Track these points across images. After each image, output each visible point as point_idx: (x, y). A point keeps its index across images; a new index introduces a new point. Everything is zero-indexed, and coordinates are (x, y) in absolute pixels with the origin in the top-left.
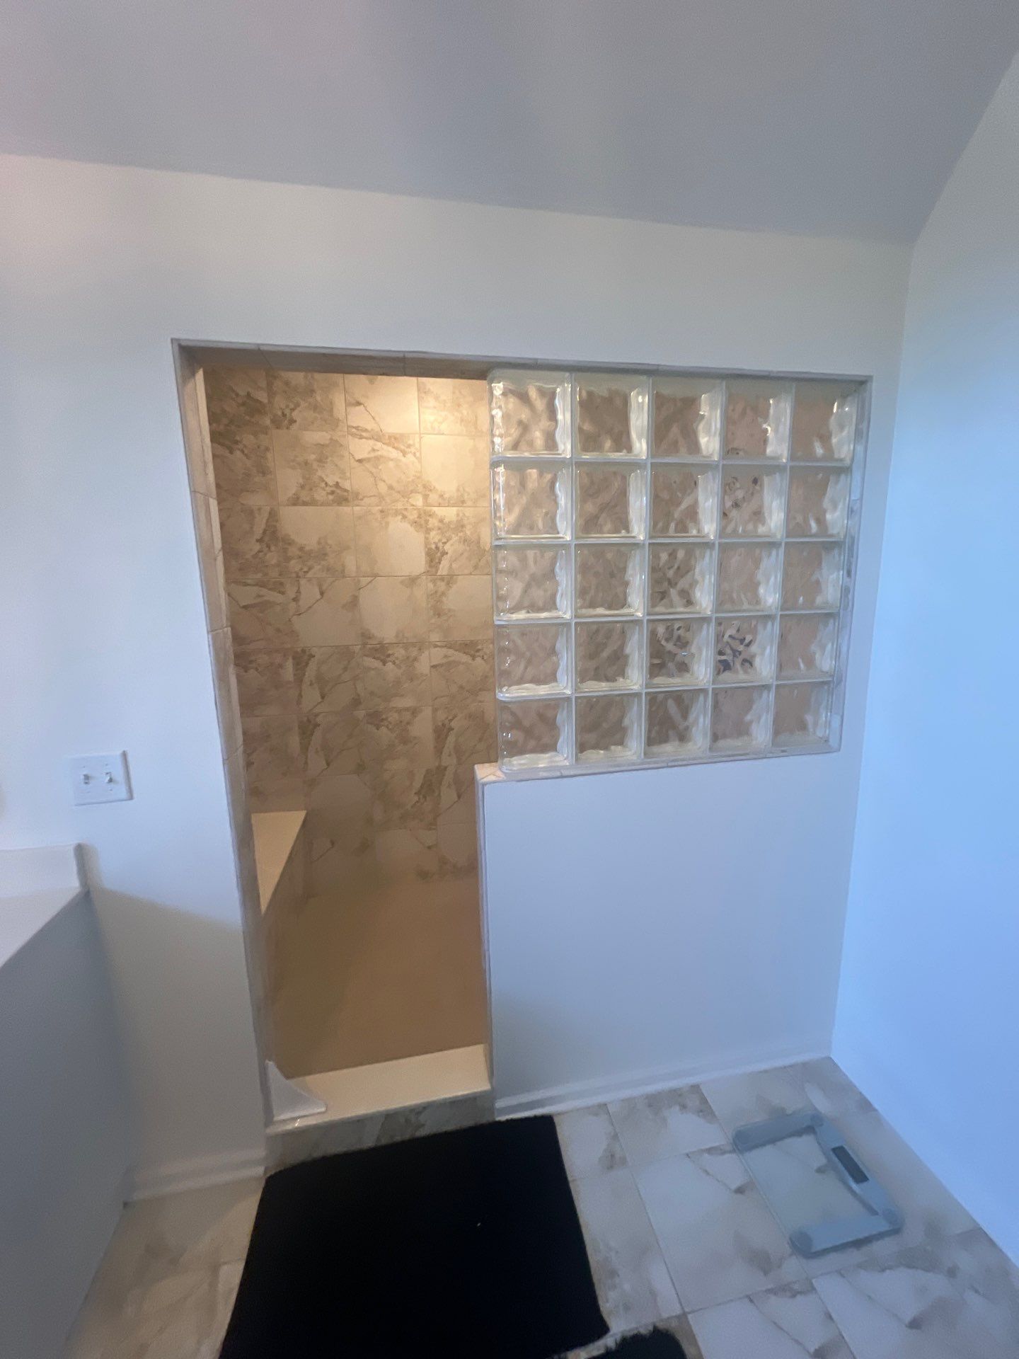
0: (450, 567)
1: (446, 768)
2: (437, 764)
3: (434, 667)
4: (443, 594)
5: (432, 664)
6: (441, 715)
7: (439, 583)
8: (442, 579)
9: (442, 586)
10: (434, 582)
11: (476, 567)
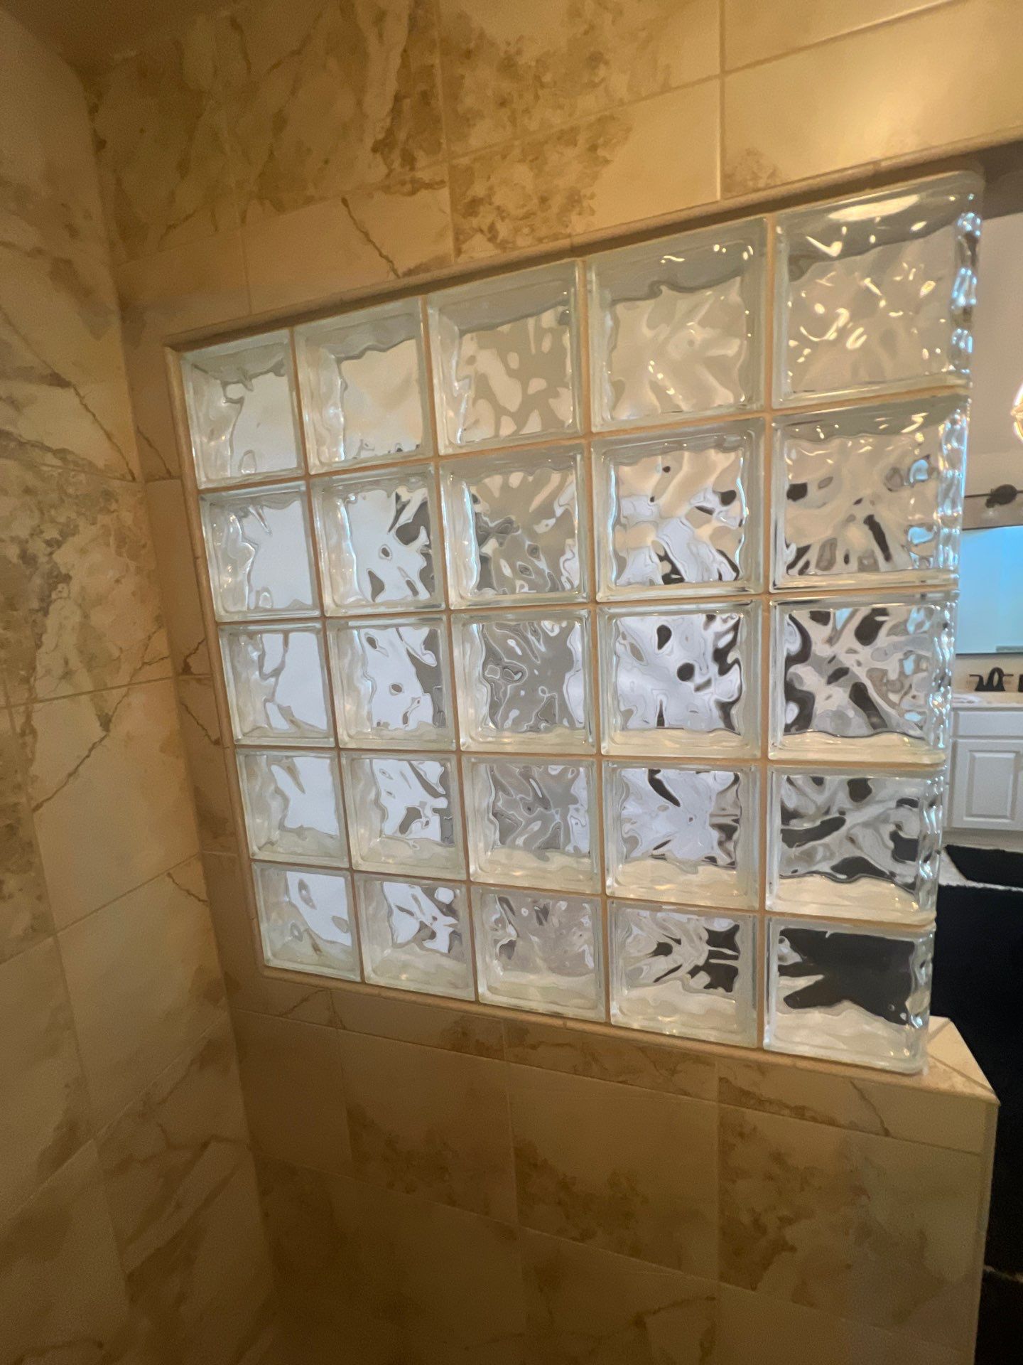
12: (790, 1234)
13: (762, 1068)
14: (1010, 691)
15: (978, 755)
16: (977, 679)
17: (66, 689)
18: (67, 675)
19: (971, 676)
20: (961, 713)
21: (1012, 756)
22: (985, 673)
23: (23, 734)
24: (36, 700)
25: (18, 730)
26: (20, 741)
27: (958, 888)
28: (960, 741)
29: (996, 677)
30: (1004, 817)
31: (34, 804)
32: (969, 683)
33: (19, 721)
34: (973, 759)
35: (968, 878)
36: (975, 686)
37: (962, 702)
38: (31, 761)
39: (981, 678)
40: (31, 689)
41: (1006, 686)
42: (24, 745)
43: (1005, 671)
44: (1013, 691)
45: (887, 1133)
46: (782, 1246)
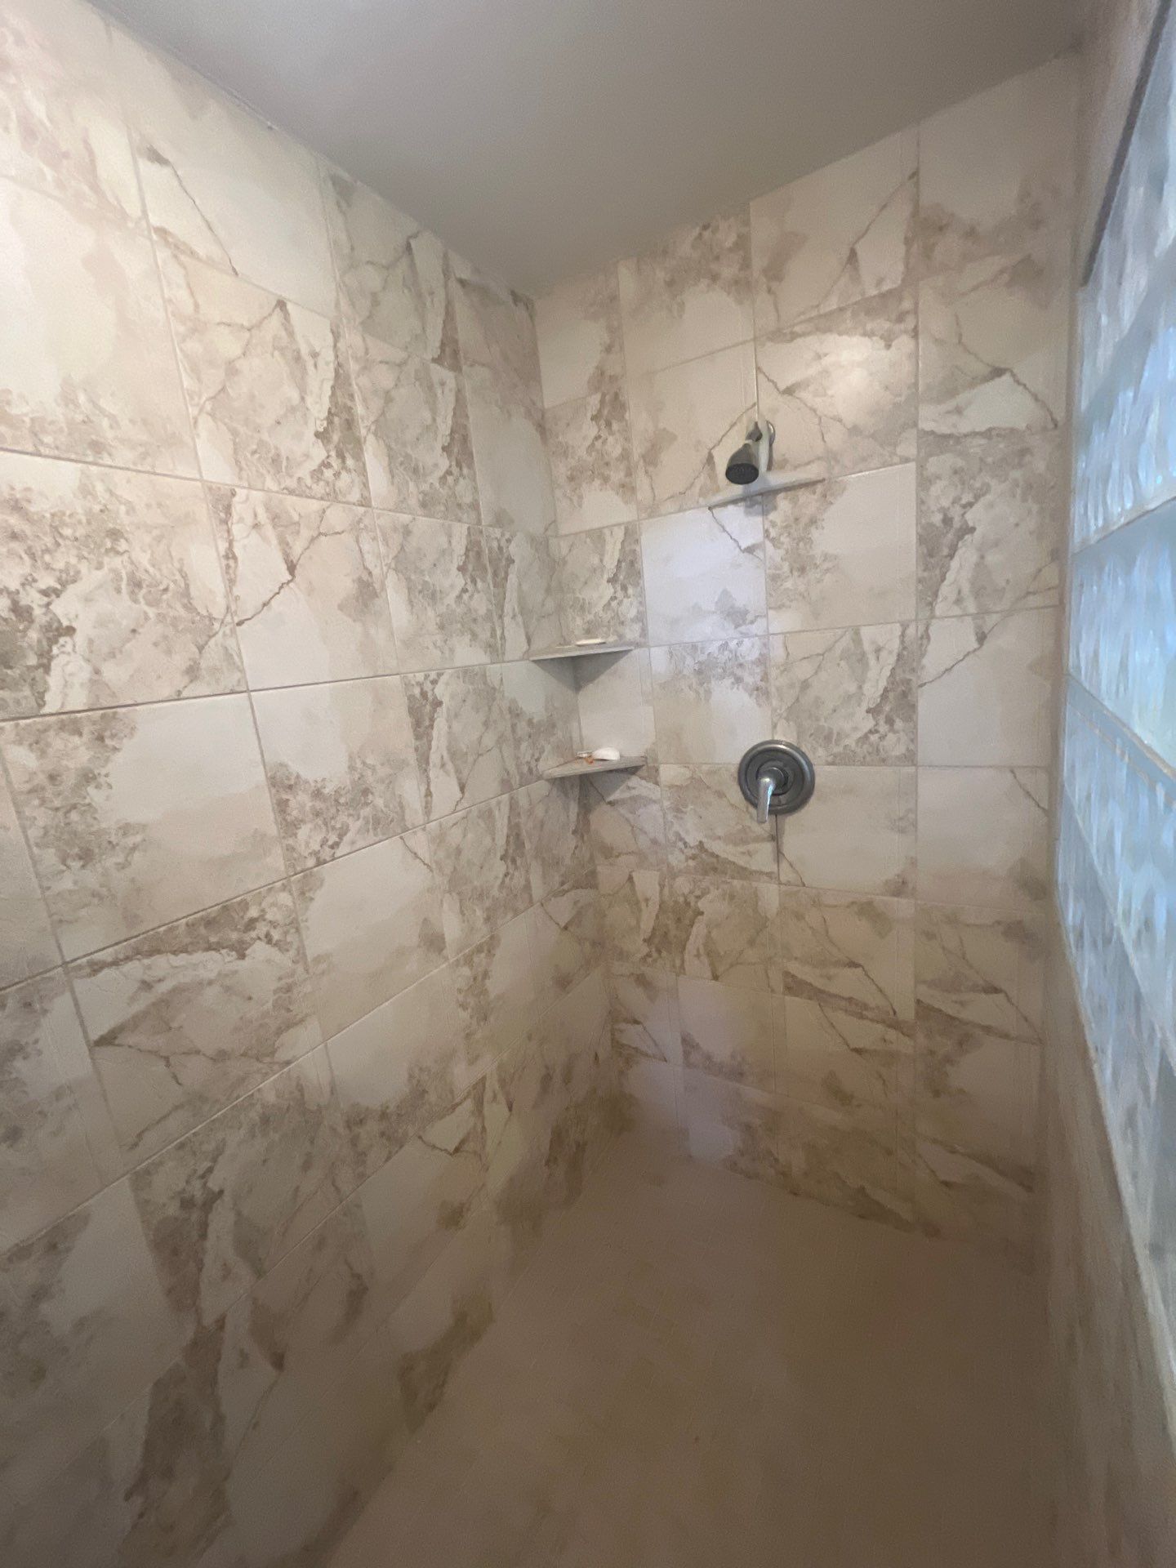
0: (96, 679)
1: (221, 1323)
2: (190, 1333)
3: (108, 1040)
4: (88, 777)
5: (94, 1036)
6: (170, 1180)
7: (57, 742)
8: (69, 723)
9: (78, 752)
10: (38, 743)
11: (193, 672)
17: (957, 611)
18: (958, 601)
23: (922, 638)
24: (933, 617)
25: (919, 635)
26: (919, 642)
31: (920, 683)
33: (921, 629)
38: (923, 655)
40: (932, 610)
42: (921, 645)
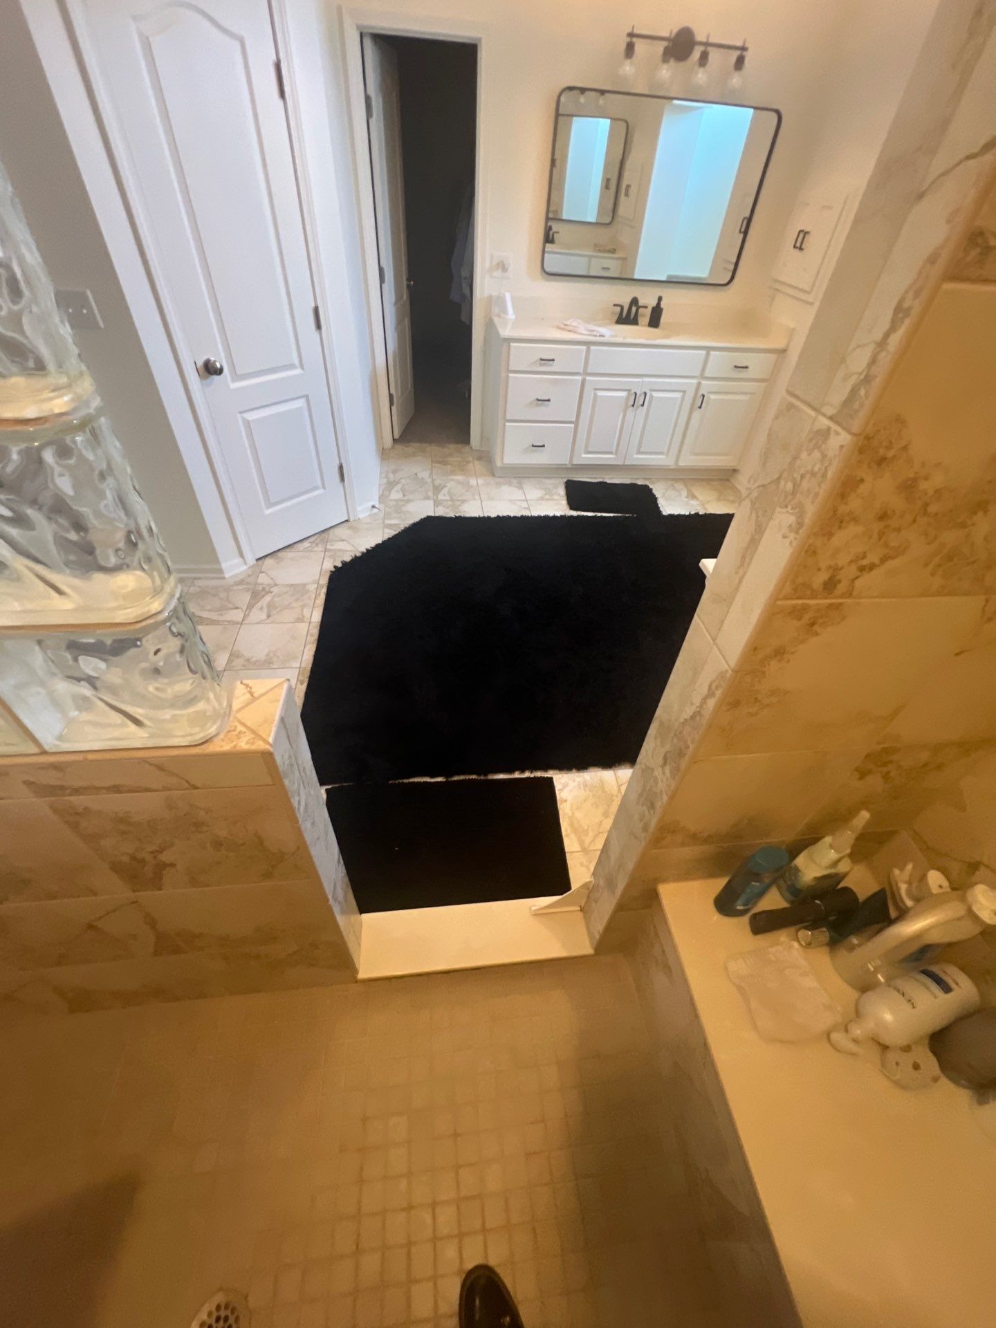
12: (165, 857)
13: (56, 767)
14: (642, 325)
15: (600, 393)
16: (618, 309)
19: (615, 305)
20: (593, 348)
21: (624, 394)
22: (626, 302)
27: (562, 517)
28: (588, 378)
29: (634, 309)
30: (610, 453)
32: (613, 313)
34: (595, 396)
35: (572, 508)
36: (616, 318)
37: (596, 336)
39: (622, 308)
41: (640, 320)
43: (641, 302)
44: (645, 326)
45: (196, 788)
46: (163, 866)
